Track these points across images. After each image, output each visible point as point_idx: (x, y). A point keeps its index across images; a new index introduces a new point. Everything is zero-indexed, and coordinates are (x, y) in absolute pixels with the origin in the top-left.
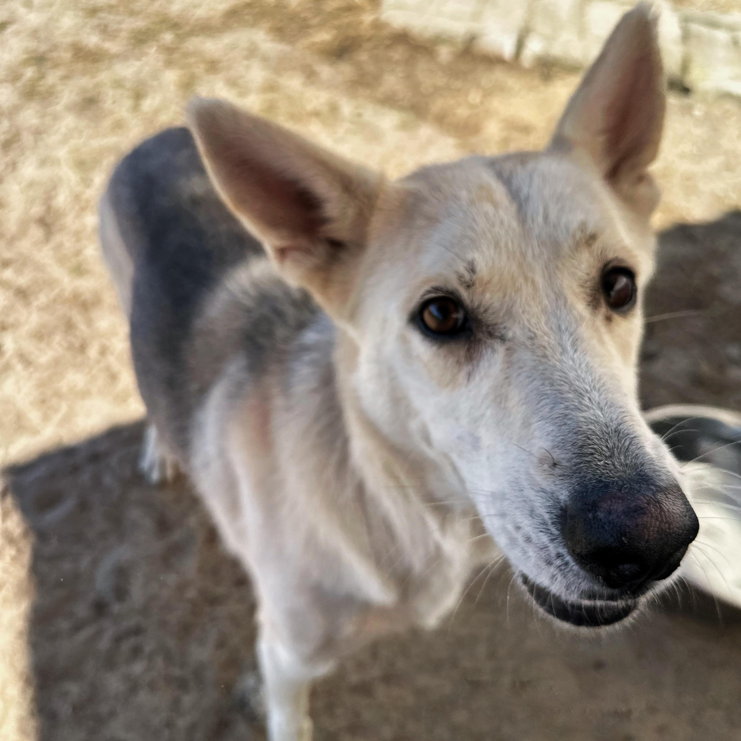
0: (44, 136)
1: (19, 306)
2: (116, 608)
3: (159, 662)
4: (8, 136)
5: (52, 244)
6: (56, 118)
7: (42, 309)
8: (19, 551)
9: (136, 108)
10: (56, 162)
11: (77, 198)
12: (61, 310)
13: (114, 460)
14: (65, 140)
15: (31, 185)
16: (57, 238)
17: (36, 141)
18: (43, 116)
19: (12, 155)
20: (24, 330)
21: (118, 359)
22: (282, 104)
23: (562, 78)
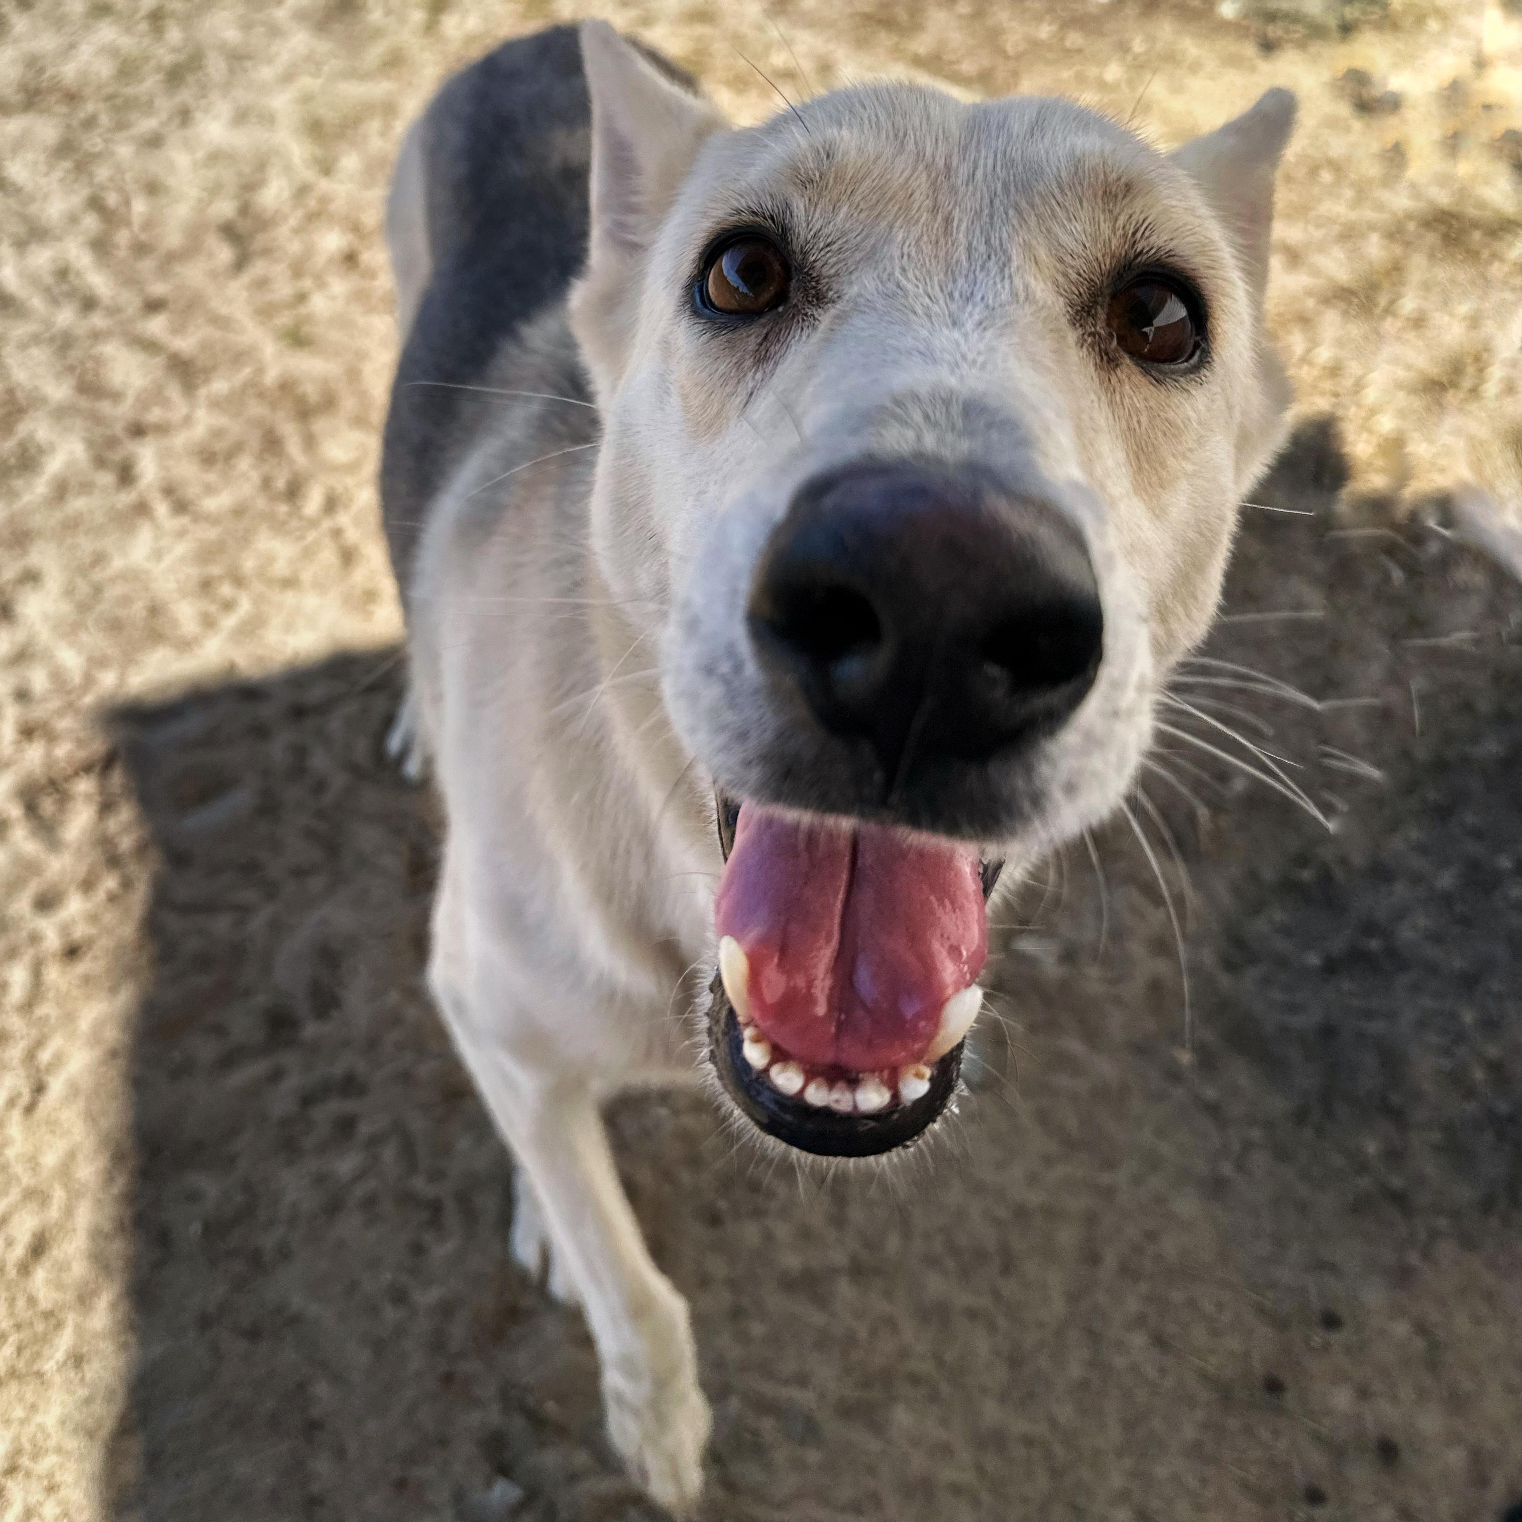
0: (248, 64)
1: (174, 391)
2: (311, 1030)
3: (389, 1153)
4: (182, 58)
5: (246, 278)
6: (275, 32)
7: (216, 404)
8: (127, 884)
9: (431, 27)
10: (268, 119)
11: (302, 191)
12: (256, 409)
13: (335, 724)
14: (288, 77)
15: (215, 157)
16: (258, 268)
17: (231, 71)
18: (247, 26)
19: (185, 95)
20: (180, 440)
21: (357, 522)
22: (720, 47)
23: (1302, 45)
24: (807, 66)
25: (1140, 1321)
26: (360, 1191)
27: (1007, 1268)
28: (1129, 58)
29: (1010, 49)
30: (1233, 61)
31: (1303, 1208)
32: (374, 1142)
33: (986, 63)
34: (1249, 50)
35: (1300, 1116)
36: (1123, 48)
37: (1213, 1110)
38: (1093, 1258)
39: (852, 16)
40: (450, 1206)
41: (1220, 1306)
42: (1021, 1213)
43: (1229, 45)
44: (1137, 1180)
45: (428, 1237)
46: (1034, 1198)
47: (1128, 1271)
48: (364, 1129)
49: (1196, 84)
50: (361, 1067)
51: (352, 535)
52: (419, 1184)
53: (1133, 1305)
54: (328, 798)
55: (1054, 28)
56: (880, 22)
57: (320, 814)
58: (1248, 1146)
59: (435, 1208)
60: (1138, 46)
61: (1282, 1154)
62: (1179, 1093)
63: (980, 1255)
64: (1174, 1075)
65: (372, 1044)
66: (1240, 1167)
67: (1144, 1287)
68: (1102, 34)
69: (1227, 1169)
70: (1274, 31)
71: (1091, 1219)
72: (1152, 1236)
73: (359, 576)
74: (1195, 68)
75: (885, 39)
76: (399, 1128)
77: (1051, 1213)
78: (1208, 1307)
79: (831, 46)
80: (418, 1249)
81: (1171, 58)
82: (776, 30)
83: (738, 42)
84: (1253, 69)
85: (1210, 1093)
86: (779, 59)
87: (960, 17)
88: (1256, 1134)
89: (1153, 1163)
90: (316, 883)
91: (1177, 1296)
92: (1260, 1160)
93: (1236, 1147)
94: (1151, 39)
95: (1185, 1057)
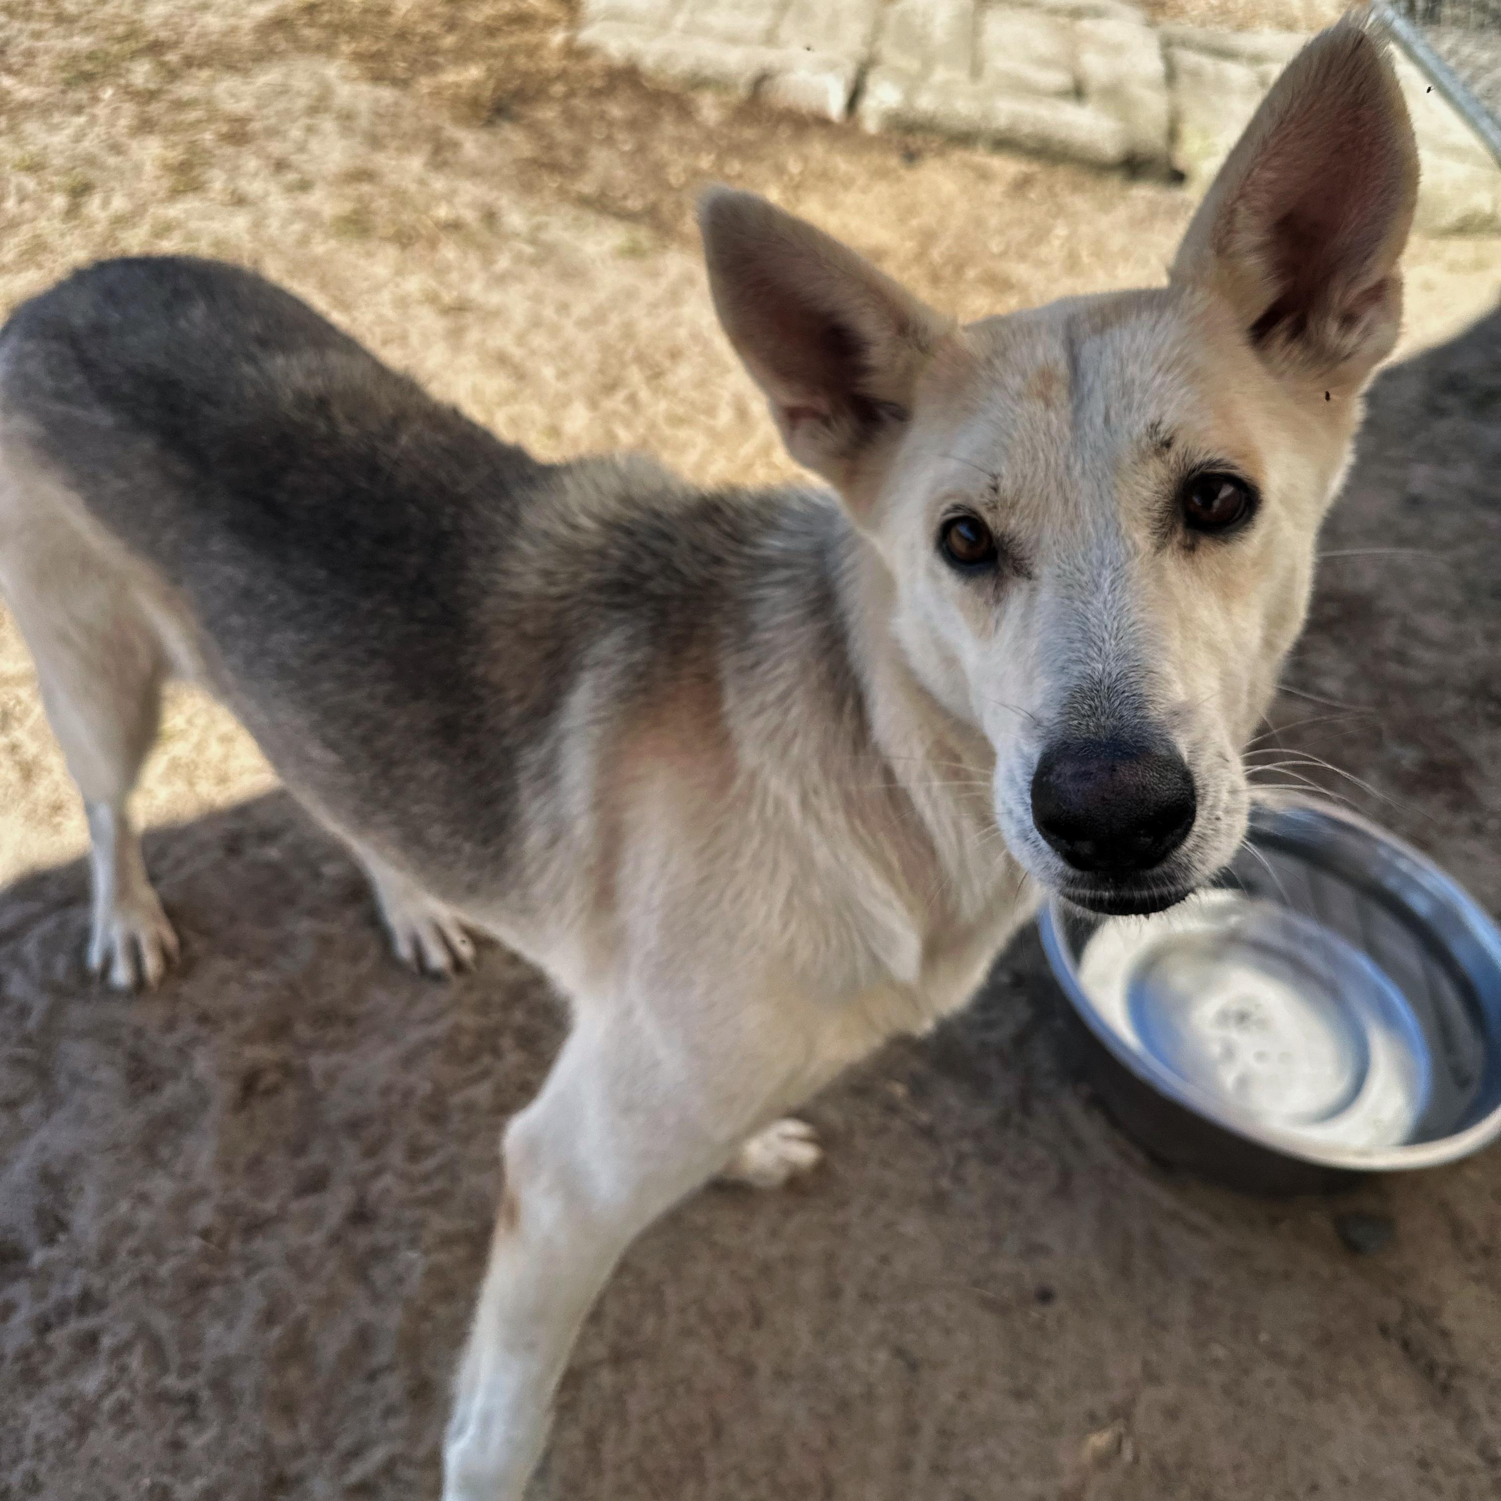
2: (38, 1257)
3: (135, 1361)
13: (30, 947)
21: (34, 733)
22: (382, 204)
23: (941, 153)
24: (470, 216)
25: (881, 1339)
26: (108, 1404)
27: (757, 1322)
28: (786, 178)
29: (673, 180)
30: (882, 174)
31: (1014, 1203)
32: (118, 1352)
33: (652, 196)
34: (894, 161)
35: (1004, 1121)
36: (780, 170)
37: (928, 1133)
38: (834, 1293)
39: (515, 161)
40: (205, 1395)
41: (949, 1307)
42: (766, 1269)
43: (875, 159)
44: (868, 1212)
45: (186, 1431)
46: (776, 1251)
47: (867, 1298)
48: (107, 1342)
49: (850, 198)
50: (97, 1282)
51: (31, 749)
52: (171, 1381)
53: (874, 1327)
54: (32, 1023)
55: (712, 157)
56: (543, 165)
57: (27, 1040)
58: (961, 1158)
59: (191, 1399)
60: (794, 167)
61: (991, 1158)
62: (898, 1124)
63: (733, 1317)
64: (891, 1108)
65: (106, 1256)
66: (958, 1179)
67: (882, 1309)
68: (760, 159)
69: (945, 1183)
70: (916, 141)
71: (830, 1258)
72: (885, 1260)
73: (42, 790)
74: (847, 184)
75: (552, 182)
76: (143, 1330)
77: (792, 1261)
78: (939, 1310)
79: (494, 194)
80: (177, 1445)
81: (825, 176)
82: (439, 184)
83: (400, 197)
84: (899, 179)
85: (924, 1117)
86: (443, 212)
87: (623, 154)
88: (966, 1146)
89: (881, 1193)
90: (28, 1112)
91: (912, 1307)
92: (973, 1170)
93: (951, 1161)
94: (805, 159)
95: (899, 1090)
